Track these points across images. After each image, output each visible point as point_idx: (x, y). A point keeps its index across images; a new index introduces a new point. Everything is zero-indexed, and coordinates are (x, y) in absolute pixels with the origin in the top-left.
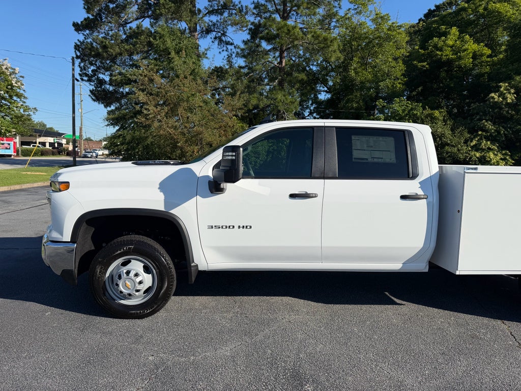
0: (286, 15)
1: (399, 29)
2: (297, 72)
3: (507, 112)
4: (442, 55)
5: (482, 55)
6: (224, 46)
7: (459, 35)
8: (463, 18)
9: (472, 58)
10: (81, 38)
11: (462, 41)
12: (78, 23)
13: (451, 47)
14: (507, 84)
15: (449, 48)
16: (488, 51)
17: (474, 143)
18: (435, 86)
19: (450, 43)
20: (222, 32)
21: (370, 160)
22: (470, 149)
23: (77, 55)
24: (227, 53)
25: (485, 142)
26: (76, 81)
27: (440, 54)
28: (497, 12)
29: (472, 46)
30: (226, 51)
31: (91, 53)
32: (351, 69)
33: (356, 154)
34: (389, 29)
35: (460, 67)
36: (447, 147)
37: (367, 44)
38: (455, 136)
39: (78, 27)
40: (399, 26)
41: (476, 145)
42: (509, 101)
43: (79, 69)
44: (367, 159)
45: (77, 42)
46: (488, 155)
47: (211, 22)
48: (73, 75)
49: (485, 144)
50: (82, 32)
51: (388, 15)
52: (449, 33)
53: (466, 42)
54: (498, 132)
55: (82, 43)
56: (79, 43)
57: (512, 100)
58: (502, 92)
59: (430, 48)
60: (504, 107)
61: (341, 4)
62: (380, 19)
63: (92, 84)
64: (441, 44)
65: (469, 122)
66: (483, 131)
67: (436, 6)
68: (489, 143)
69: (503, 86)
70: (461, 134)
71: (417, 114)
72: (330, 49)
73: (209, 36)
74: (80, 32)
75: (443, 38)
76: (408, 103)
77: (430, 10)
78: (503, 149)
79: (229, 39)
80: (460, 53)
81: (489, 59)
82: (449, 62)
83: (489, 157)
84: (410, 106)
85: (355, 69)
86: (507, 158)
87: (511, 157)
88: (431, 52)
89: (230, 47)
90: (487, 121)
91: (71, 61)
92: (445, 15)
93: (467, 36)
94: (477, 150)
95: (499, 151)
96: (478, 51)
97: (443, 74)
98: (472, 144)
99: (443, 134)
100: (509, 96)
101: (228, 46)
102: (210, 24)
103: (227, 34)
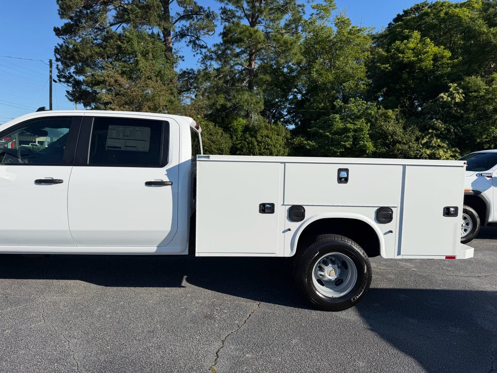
0: (254, 20)
1: (359, 33)
2: (263, 74)
3: (456, 111)
4: (403, 57)
5: (443, 57)
6: (198, 49)
7: (421, 38)
8: (426, 22)
9: (433, 60)
10: (61, 41)
11: (424, 44)
12: (58, 29)
13: (413, 50)
14: (456, 85)
15: (411, 51)
16: (448, 54)
17: (425, 140)
18: (398, 87)
19: (411, 45)
20: (196, 36)
21: (123, 149)
22: (421, 146)
23: (57, 58)
24: (201, 56)
25: (435, 139)
26: (53, 82)
27: (402, 56)
28: (457, 16)
29: (432, 49)
30: (201, 54)
31: (66, 55)
32: (313, 71)
33: (110, 143)
34: (350, 33)
35: (421, 69)
36: (398, 145)
37: (330, 48)
38: (406, 134)
39: (58, 32)
40: (358, 30)
41: (427, 142)
42: (457, 100)
43: (57, 71)
44: (120, 148)
45: (57, 45)
46: (437, 152)
47: (185, 26)
48: (51, 77)
49: (436, 141)
50: (62, 37)
51: (348, 19)
52: (411, 37)
53: (427, 45)
54: (449, 131)
55: (61, 46)
56: (59, 47)
57: (461, 99)
58: (451, 92)
59: (392, 51)
60: (453, 106)
61: (304, 9)
62: (341, 23)
63: (70, 85)
64: (403, 46)
65: (422, 121)
66: (433, 129)
67: (405, 11)
68: (439, 140)
69: (453, 86)
70: (412, 132)
71: (371, 113)
72: (292, 52)
73: (184, 40)
74: (60, 37)
75: (405, 41)
76: (363, 103)
77: (398, 15)
78: (453, 146)
79: (202, 43)
80: (421, 55)
81: (449, 61)
82: (411, 65)
83: (439, 154)
84: (365, 105)
85: (317, 71)
86: (457, 155)
87: (461, 154)
88: (394, 54)
89: (204, 50)
90: (437, 119)
91: (49, 63)
92: (410, 20)
93: (428, 39)
94: (428, 148)
95: (449, 148)
96: (439, 53)
97: (405, 76)
98: (423, 142)
99: (395, 132)
100: (457, 95)
101: (202, 49)
102: (184, 28)
103: (200, 38)
